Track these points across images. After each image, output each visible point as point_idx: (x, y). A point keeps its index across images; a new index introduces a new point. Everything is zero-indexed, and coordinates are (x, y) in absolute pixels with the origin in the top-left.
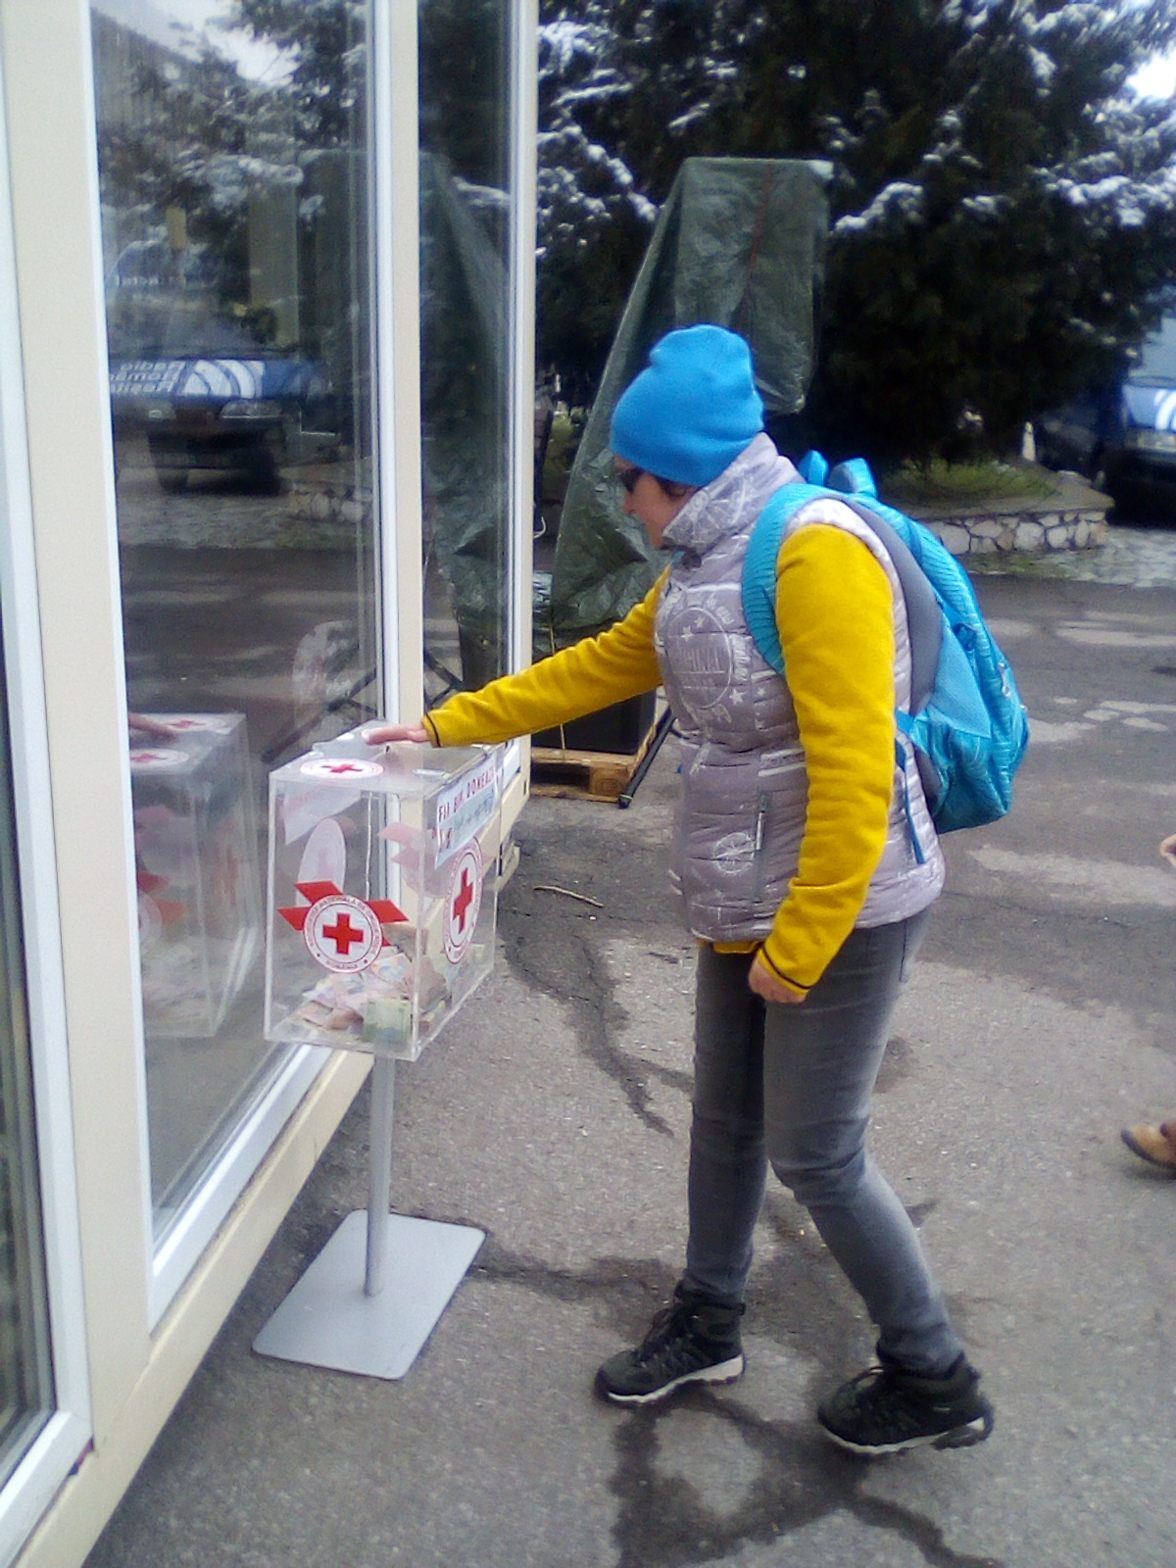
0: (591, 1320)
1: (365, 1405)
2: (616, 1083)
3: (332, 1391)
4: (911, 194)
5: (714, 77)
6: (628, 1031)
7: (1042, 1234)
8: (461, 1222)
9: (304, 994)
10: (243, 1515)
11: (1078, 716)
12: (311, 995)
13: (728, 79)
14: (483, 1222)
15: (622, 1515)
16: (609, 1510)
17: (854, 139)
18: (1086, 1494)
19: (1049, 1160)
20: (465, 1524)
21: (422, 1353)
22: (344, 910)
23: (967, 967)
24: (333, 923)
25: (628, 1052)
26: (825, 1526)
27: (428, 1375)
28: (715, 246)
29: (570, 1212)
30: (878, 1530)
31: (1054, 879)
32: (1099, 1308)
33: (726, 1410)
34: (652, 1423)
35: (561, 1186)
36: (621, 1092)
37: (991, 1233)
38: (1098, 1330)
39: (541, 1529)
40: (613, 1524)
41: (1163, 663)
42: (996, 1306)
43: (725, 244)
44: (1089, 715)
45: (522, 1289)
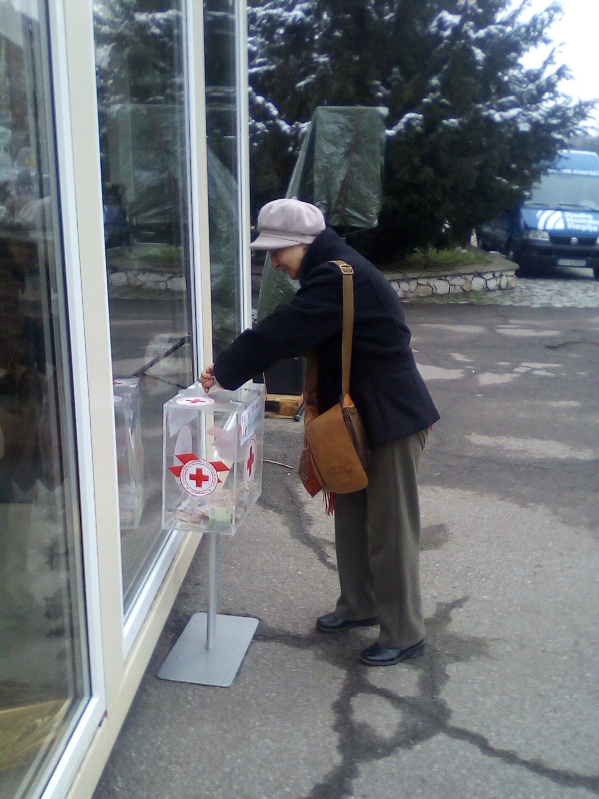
0: (314, 657)
1: (214, 699)
2: (311, 550)
3: (198, 694)
4: (417, 119)
5: (318, 63)
6: (314, 526)
7: (519, 609)
8: (247, 616)
9: (178, 508)
10: (165, 749)
11: (510, 370)
12: (181, 508)
13: (324, 63)
14: (258, 616)
15: (341, 740)
16: (335, 738)
17: (388, 92)
18: (552, 721)
19: (519, 576)
20: (269, 748)
21: (238, 674)
22: (199, 467)
23: (471, 490)
24: (194, 473)
25: (315, 536)
26: (434, 740)
27: (242, 684)
28: (333, 149)
29: (297, 609)
30: (458, 741)
31: (507, 448)
32: (550, 640)
33: (382, 693)
34: (349, 700)
35: (292, 598)
36: (315, 554)
37: (495, 610)
38: (550, 650)
39: (305, 748)
40: (337, 745)
41: (549, 343)
42: (502, 642)
43: (338, 148)
44: (516, 370)
45: (280, 644)
